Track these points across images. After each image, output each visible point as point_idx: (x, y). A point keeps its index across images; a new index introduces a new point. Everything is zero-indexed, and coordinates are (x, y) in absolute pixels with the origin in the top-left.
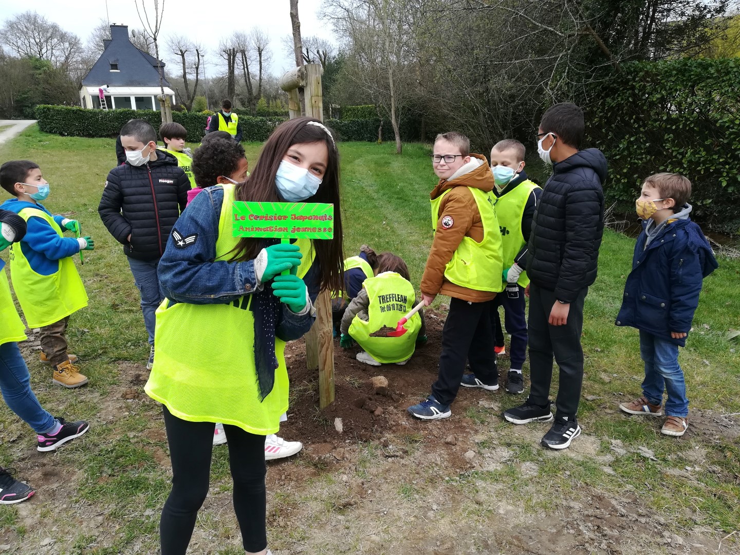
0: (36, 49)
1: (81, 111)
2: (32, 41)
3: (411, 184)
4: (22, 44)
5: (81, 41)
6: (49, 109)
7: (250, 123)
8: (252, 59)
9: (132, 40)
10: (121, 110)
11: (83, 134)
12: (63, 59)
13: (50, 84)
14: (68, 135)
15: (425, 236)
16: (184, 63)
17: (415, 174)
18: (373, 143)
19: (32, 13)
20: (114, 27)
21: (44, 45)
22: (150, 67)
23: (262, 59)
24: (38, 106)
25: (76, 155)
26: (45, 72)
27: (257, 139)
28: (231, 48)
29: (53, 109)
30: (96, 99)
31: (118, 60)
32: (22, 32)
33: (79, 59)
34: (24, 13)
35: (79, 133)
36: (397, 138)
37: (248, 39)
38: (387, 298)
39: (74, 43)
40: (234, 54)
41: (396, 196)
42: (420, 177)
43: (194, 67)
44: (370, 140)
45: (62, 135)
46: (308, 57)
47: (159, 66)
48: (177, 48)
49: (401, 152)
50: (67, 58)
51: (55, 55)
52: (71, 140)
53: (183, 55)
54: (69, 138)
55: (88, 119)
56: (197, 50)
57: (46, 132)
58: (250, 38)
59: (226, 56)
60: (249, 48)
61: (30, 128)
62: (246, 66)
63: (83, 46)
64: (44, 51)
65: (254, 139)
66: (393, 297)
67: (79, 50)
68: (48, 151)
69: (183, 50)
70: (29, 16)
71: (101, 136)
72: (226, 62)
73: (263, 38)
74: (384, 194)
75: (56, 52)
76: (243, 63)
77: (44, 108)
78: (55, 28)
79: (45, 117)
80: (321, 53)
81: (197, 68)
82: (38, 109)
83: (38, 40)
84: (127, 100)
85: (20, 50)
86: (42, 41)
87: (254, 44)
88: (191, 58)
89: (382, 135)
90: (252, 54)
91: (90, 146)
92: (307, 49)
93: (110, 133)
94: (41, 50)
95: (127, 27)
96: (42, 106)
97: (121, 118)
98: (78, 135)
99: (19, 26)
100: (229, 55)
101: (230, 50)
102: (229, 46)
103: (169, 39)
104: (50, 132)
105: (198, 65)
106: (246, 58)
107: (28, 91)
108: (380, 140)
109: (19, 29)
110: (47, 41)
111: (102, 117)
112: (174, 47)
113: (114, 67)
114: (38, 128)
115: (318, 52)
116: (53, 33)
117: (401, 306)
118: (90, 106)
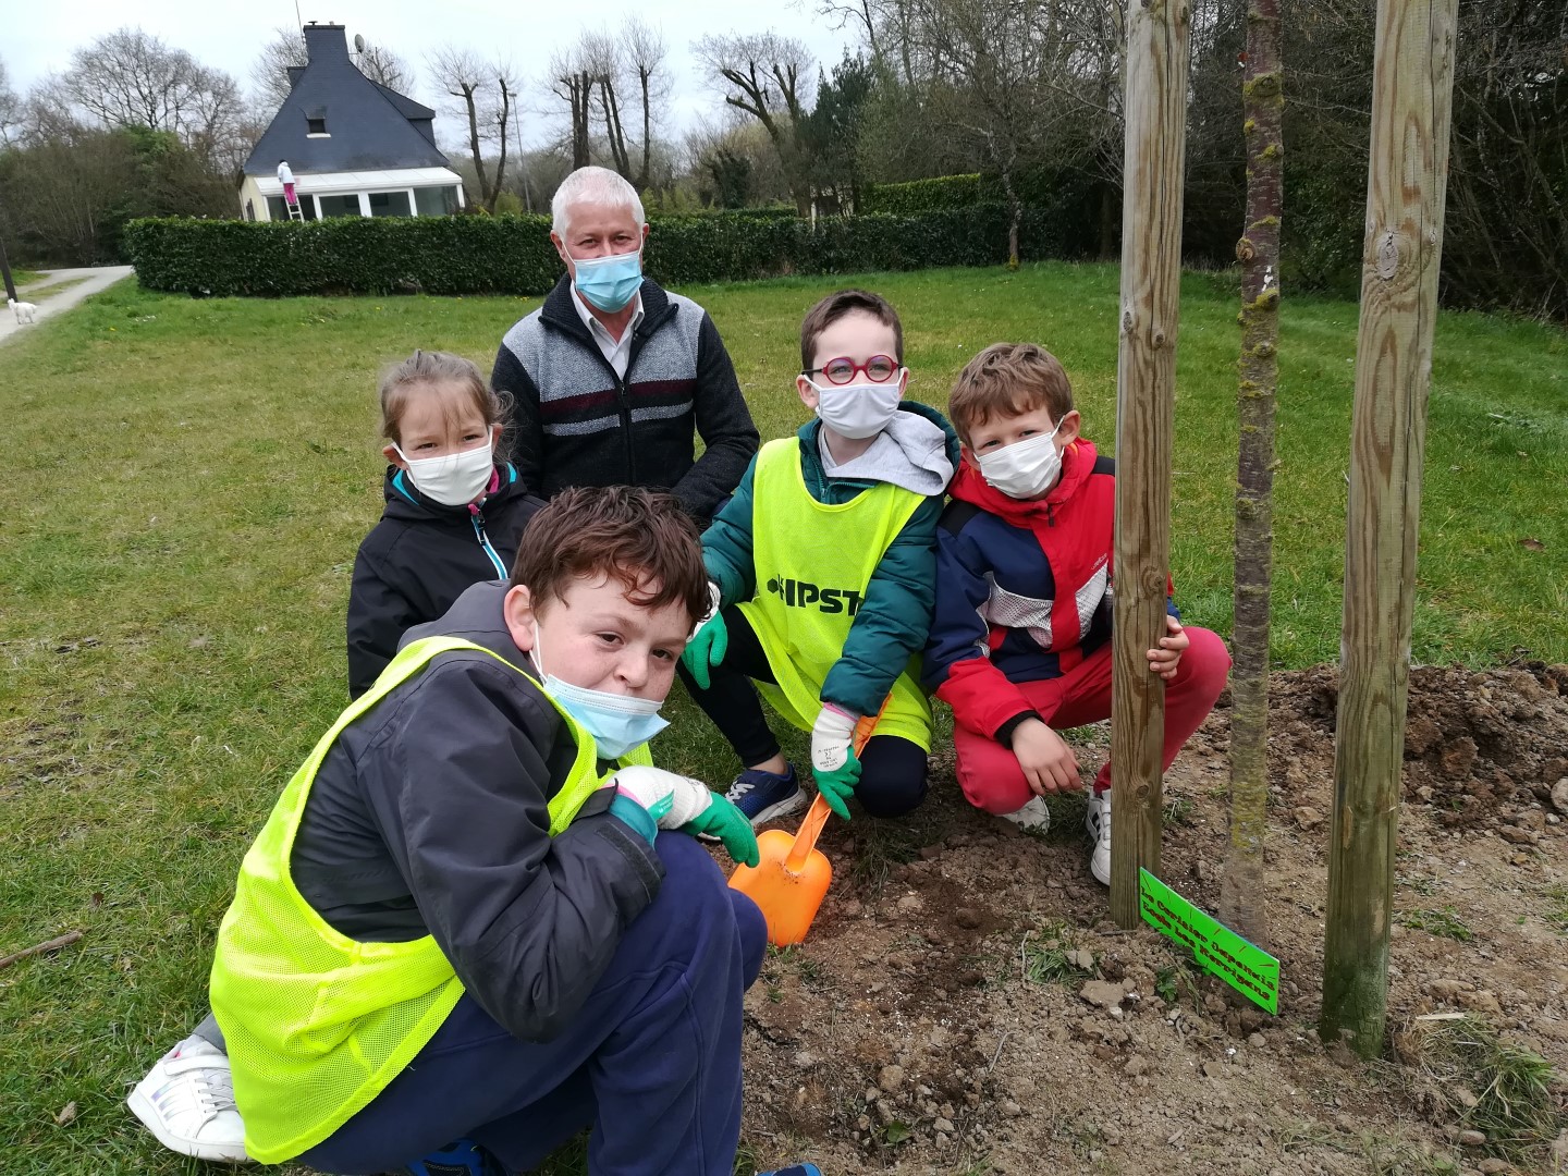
0: (144, 110)
1: (242, 227)
2: (134, 93)
4: (113, 103)
5: (239, 87)
6: (158, 227)
8: (626, 94)
9: (355, 59)
10: (338, 222)
11: (250, 288)
12: (201, 128)
13: (173, 182)
14: (212, 295)
16: (472, 114)
19: (132, 32)
20: (312, 31)
21: (160, 99)
22: (400, 121)
23: (650, 93)
24: (132, 221)
25: (229, 355)
26: (160, 157)
28: (579, 73)
31: (324, 109)
32: (113, 74)
33: (236, 126)
34: (116, 32)
35: (241, 288)
37: (616, 48)
39: (224, 93)
40: (585, 84)
43: (496, 120)
45: (197, 294)
46: (754, 84)
47: (421, 119)
48: (456, 81)
50: (210, 126)
51: (182, 119)
52: (218, 308)
53: (468, 96)
54: (215, 301)
55: (261, 249)
56: (502, 82)
57: (157, 289)
58: (621, 48)
59: (567, 92)
60: (619, 71)
61: (121, 285)
62: (612, 114)
63: (243, 98)
64: (160, 112)
67: (235, 107)
69: (470, 84)
70: (125, 39)
71: (298, 292)
72: (568, 106)
73: (651, 44)
75: (187, 116)
76: (606, 106)
78: (181, 61)
80: (783, 70)
81: (503, 124)
83: (145, 91)
84: (351, 202)
85: (107, 114)
86: (155, 90)
87: (630, 59)
88: (488, 102)
89: (1022, 247)
90: (627, 84)
91: (272, 322)
92: (752, 64)
93: (319, 283)
94: (153, 112)
95: (342, 28)
97: (346, 241)
98: (237, 294)
99: (105, 62)
100: (575, 89)
101: (576, 76)
102: (574, 68)
103: (437, 60)
104: (168, 289)
105: (505, 115)
106: (611, 93)
107: (125, 202)
108: (1013, 260)
109: (104, 68)
110: (165, 92)
111: (297, 243)
112: (448, 80)
113: (317, 125)
114: (135, 283)
115: (776, 70)
116: (179, 72)
118: (263, 215)
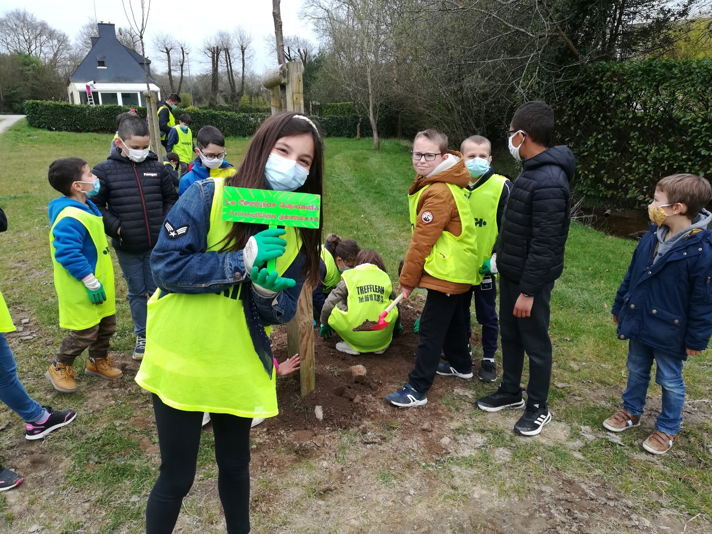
0: (25, 45)
1: (68, 106)
2: (21, 38)
3: (388, 179)
4: (12, 41)
5: (69, 39)
6: (37, 104)
7: (233, 119)
8: (235, 57)
9: (119, 37)
10: (108, 105)
11: (70, 128)
12: (51, 56)
13: (39, 80)
14: (56, 130)
15: (402, 229)
16: (169, 61)
17: (392, 170)
18: (351, 139)
19: (22, 11)
20: (101, 25)
21: (33, 42)
22: (136, 64)
23: (245, 57)
24: (27, 101)
25: (63, 150)
26: (34, 68)
27: (240, 135)
28: (215, 46)
29: (42, 104)
30: (83, 95)
31: (105, 57)
32: (12, 29)
33: (67, 56)
34: (14, 10)
35: (67, 128)
36: (375, 134)
37: (231, 38)
38: (365, 289)
39: (62, 40)
40: (217, 52)
41: (374, 191)
42: (397, 172)
43: (179, 64)
44: (349, 136)
45: (51, 130)
46: (289, 56)
47: (144, 63)
48: (163, 46)
49: (378, 148)
50: (55, 55)
51: (44, 52)
52: (59, 135)
53: (168, 53)
54: (57, 133)
55: (75, 114)
56: (182, 48)
57: (35, 127)
58: (234, 37)
59: (210, 54)
60: (232, 46)
61: (19, 123)
62: (229, 64)
63: (71, 44)
64: (33, 47)
65: (236, 134)
66: (371, 288)
67: (68, 48)
68: (36, 145)
69: (169, 48)
70: (19, 14)
71: (88, 131)
72: (210, 60)
73: (246, 36)
74: (362, 189)
75: (45, 49)
76: (227, 61)
77: (33, 103)
78: (44, 26)
79: (33, 112)
80: (302, 52)
81: (182, 66)
82: (27, 104)
83: (27, 37)
84: (114, 96)
85: (9, 46)
86: (31, 38)
87: (237, 43)
88: (176, 56)
89: (361, 132)
90: (236, 52)
91: (77, 141)
92: (289, 48)
93: (97, 128)
94: (30, 47)
95: (113, 25)
96: (31, 101)
97: (108, 113)
98: (65, 130)
99: (8, 23)
100: (213, 53)
101: (214, 48)
102: (213, 44)
103: (155, 37)
104: (39, 127)
105: (183, 63)
106: (229, 56)
107: (18, 87)
108: (358, 136)
109: (8, 26)
110: (36, 38)
111: (89, 113)
112: (159, 45)
113: (102, 63)
114: (26, 123)
115: (299, 51)
116: (42, 30)
117: (379, 296)
118: (77, 101)
